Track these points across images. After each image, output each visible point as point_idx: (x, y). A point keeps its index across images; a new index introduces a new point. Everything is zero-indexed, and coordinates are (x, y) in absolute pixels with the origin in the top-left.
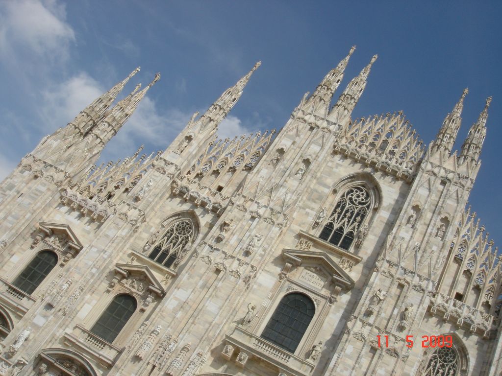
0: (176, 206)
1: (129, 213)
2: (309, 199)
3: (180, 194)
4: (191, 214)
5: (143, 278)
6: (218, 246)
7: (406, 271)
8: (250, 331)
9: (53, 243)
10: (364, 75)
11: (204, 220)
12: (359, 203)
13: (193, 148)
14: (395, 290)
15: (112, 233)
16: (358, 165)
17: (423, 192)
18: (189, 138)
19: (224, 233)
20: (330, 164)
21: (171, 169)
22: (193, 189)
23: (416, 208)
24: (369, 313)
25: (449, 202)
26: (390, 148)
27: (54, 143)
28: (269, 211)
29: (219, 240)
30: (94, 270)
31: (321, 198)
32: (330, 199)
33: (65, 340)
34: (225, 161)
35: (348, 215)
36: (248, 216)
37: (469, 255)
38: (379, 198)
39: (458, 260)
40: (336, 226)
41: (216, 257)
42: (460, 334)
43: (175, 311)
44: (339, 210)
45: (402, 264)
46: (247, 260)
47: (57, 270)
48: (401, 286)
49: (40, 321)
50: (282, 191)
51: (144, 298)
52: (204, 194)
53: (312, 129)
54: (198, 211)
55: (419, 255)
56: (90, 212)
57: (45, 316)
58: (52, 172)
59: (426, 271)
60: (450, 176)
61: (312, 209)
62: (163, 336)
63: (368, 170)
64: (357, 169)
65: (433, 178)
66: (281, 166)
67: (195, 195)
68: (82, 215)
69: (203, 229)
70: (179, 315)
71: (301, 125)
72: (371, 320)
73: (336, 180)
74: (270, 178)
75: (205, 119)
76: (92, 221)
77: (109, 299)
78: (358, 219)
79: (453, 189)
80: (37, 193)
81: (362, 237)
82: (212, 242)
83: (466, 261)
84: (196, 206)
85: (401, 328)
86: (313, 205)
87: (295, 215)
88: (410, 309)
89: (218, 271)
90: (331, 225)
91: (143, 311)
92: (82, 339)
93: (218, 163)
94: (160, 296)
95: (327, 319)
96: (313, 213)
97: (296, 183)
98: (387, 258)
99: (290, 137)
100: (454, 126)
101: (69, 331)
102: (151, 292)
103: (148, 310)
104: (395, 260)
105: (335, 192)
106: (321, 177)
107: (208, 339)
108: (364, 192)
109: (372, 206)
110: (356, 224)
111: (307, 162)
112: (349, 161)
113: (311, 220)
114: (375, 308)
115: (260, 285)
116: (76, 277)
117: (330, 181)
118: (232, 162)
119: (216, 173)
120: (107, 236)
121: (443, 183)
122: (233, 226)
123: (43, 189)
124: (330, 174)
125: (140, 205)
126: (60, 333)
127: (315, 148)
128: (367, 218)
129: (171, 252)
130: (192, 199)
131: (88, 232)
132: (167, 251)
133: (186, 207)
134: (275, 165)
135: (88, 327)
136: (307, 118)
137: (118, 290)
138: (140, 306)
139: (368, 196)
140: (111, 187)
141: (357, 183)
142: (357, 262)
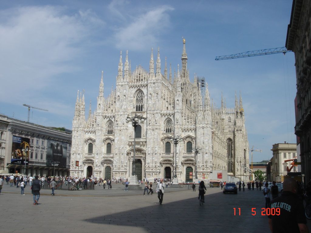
0: (106, 120)
1: (99, 128)
2: (130, 103)
3: (105, 117)
4: (110, 120)
5: (109, 139)
6: (118, 125)
7: (153, 111)
8: (132, 138)
9: (90, 141)
10: (127, 61)
11: (113, 120)
12: (141, 97)
13: (102, 106)
14: (153, 116)
15: (98, 134)
16: (136, 88)
17: (150, 89)
18: (100, 104)
19: (118, 123)
20: (130, 91)
21: (100, 114)
22: (107, 115)
23: (150, 94)
24: (150, 124)
25: (156, 88)
26: (141, 78)
27: (75, 122)
28: (123, 112)
29: (117, 124)
30: (100, 143)
31: (132, 101)
32: (134, 99)
33: (104, 157)
34: (110, 103)
35: (139, 101)
36: (120, 116)
37: (166, 97)
38: (144, 94)
39: (164, 99)
40: (138, 105)
41: (119, 128)
42: (169, 117)
43: (117, 142)
44: (137, 101)
45: (152, 110)
46: (124, 125)
47: (94, 146)
48: (153, 114)
49: (97, 157)
50: (123, 106)
51: (111, 142)
52: (110, 115)
53: (122, 86)
54: (111, 119)
55: (154, 106)
56: (92, 132)
57: (98, 156)
58: (80, 129)
59: (157, 108)
60: (155, 81)
61: (131, 105)
62: (118, 148)
63: (139, 88)
64: (136, 89)
65: (151, 84)
66: (120, 100)
67: (108, 116)
68: (91, 133)
69: (114, 122)
70: (118, 143)
71: (119, 86)
72: (150, 125)
73: (133, 94)
74: (120, 104)
75: (100, 97)
76: (93, 133)
77: (106, 146)
78: (142, 101)
79: (156, 84)
80: (80, 135)
81: (144, 105)
82: (116, 125)
83: (166, 99)
84: (110, 118)
85: (156, 123)
86: (131, 104)
87: (129, 108)
88: (156, 119)
89: (120, 130)
90: (137, 106)
91: (113, 145)
92: (106, 156)
93: (108, 105)
94: (114, 140)
95: (144, 127)
96: (132, 106)
97: (125, 103)
98: (149, 110)
99: (119, 91)
100: (152, 64)
101: (103, 155)
102: (112, 140)
103: (113, 144)
104: (150, 109)
105: (134, 97)
106: (130, 96)
107: (126, 144)
108: (140, 93)
109: (143, 96)
110: (142, 102)
111: (125, 96)
112: (134, 88)
113: (132, 108)
114: (150, 122)
115: (130, 127)
116: (98, 146)
117: (132, 96)
118: (111, 103)
119: (109, 107)
120: (98, 135)
121: (154, 84)
122: (118, 120)
123: (80, 133)
124: (131, 94)
125: (100, 125)
126: (102, 157)
127: (125, 91)
128: (143, 100)
129: (111, 130)
130: (108, 117)
131: (94, 135)
132: (110, 130)
133: (108, 119)
134: (119, 100)
135: (106, 153)
136: (119, 84)
137: (106, 143)
138: (112, 144)
139: (141, 93)
140: (92, 124)
141: (138, 92)
142: (145, 112)
